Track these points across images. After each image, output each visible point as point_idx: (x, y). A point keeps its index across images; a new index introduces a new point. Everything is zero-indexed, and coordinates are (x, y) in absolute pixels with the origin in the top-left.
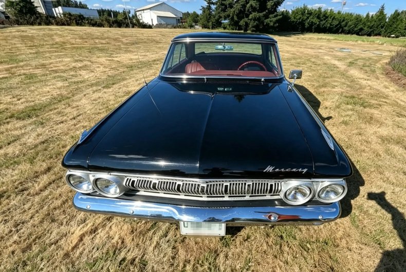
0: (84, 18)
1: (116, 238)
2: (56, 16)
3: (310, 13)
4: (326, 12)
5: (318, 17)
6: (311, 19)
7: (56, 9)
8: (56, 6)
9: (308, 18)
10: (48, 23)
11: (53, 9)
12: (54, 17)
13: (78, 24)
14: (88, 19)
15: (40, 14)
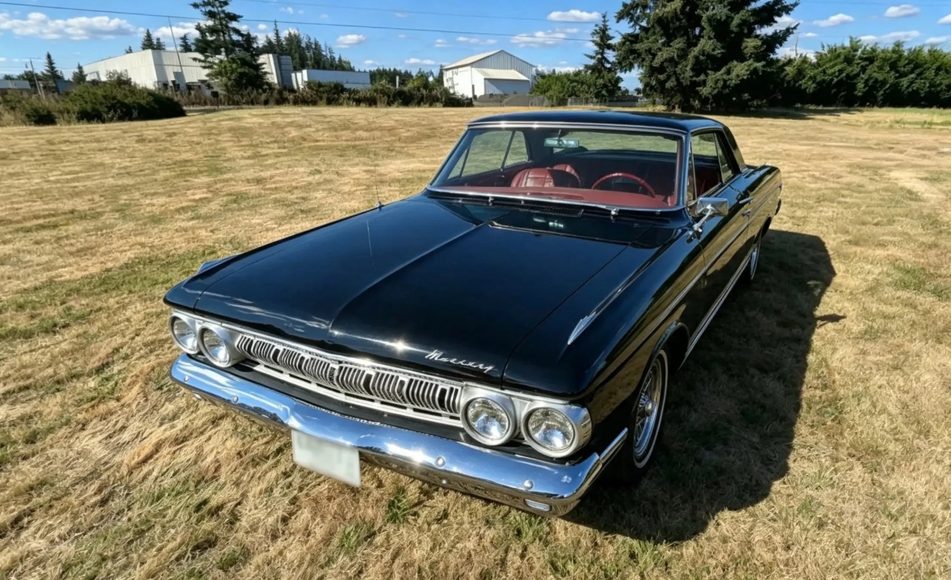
0: (343, 90)
1: (210, 459)
2: (295, 87)
3: (870, 58)
4: (918, 52)
5: (894, 66)
6: (873, 71)
7: (299, 75)
8: (296, 69)
9: (864, 69)
10: (281, 101)
11: (293, 75)
12: (292, 90)
13: (330, 102)
14: (350, 91)
15: (269, 84)
